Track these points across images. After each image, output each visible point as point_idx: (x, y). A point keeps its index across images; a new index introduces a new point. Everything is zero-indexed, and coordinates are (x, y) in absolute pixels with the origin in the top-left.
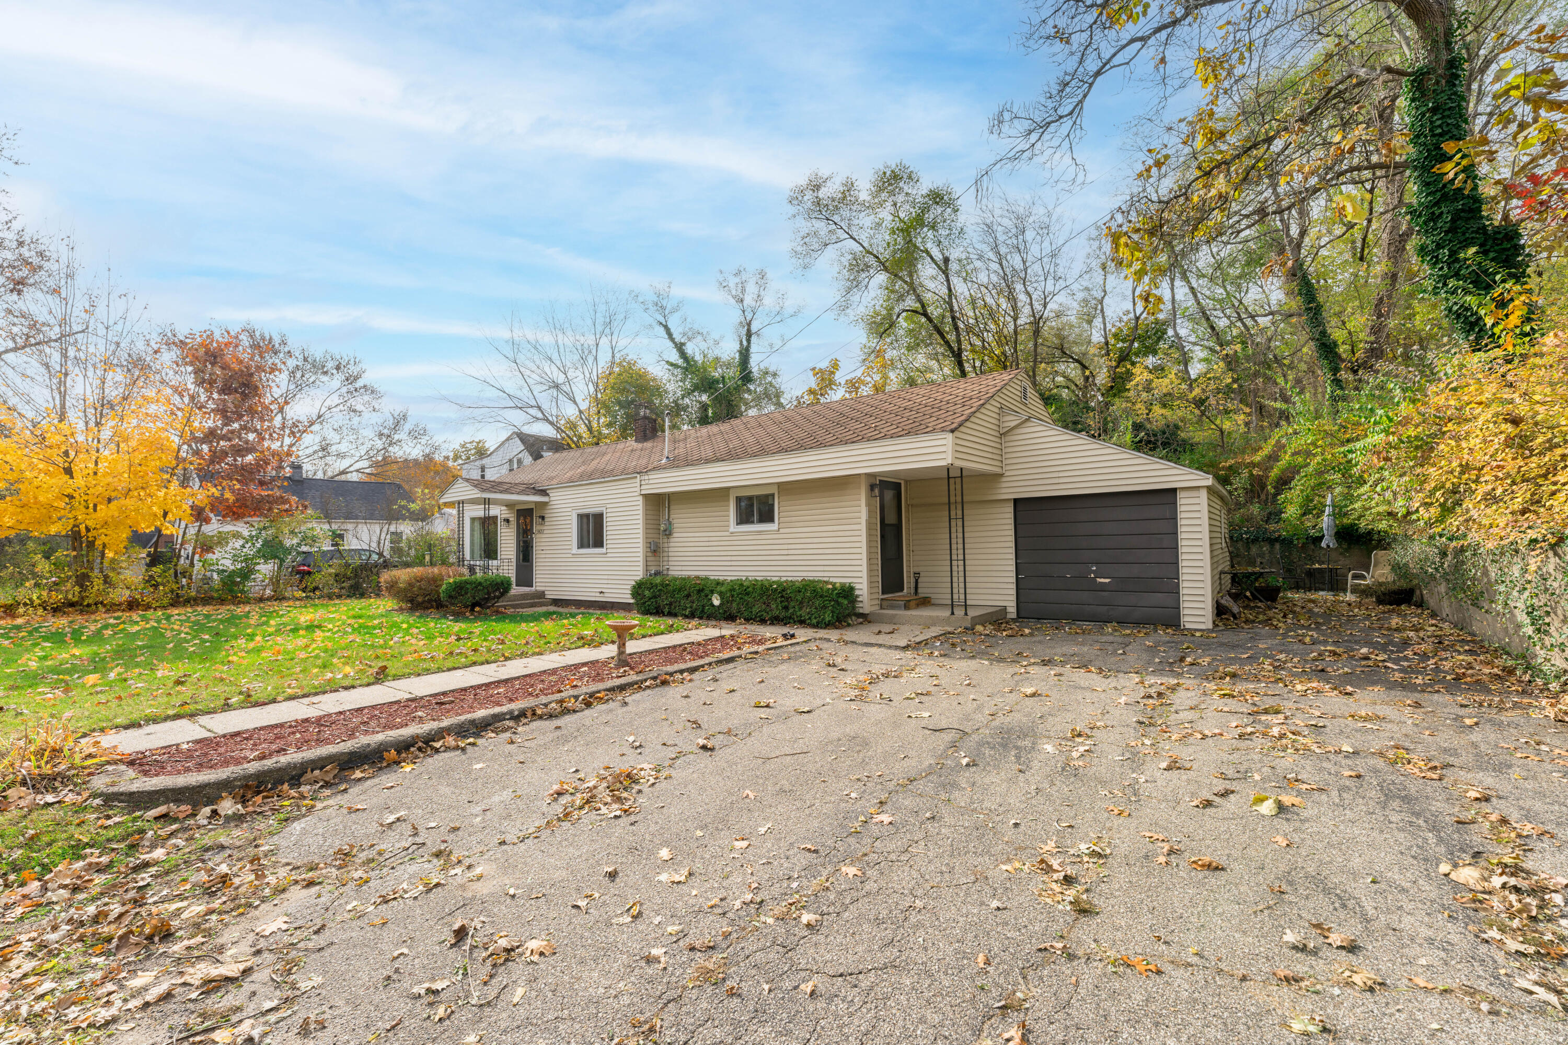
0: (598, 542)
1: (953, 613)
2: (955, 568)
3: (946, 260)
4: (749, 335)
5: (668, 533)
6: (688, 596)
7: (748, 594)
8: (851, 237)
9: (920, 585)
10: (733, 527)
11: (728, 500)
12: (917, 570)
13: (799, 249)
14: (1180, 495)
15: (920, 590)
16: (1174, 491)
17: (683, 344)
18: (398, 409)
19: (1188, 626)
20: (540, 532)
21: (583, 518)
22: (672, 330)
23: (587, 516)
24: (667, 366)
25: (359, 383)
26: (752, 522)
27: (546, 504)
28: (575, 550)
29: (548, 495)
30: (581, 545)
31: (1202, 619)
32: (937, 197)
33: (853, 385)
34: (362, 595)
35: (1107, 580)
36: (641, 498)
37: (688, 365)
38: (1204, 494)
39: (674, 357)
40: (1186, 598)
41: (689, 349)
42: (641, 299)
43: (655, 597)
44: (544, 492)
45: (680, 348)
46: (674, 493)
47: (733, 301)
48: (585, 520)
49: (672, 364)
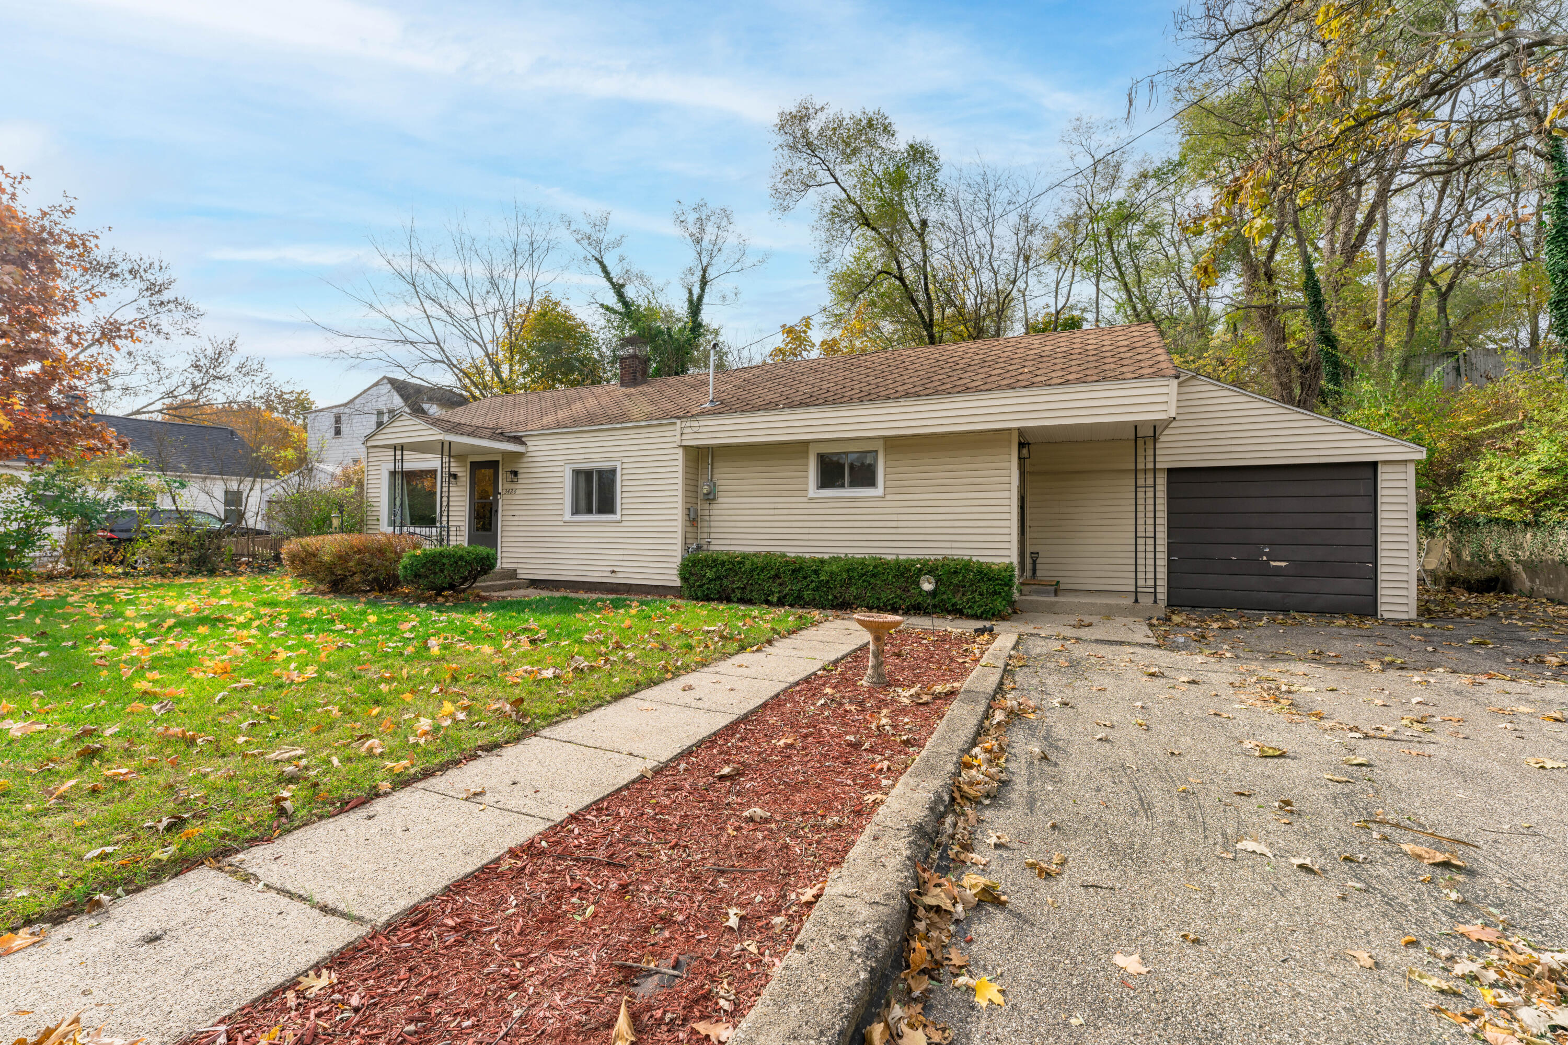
0: (607, 505)
1: (1136, 601)
2: (1141, 548)
3: (924, 223)
4: (704, 282)
5: (710, 498)
6: (777, 576)
7: (874, 575)
8: (837, 182)
9: (1038, 567)
10: (812, 490)
11: (807, 458)
12: (1035, 549)
13: (780, 186)
14: (1380, 469)
15: (1038, 573)
16: (1375, 465)
17: (623, 286)
18: (223, 337)
19: (1386, 616)
20: (508, 492)
21: (583, 477)
22: (609, 268)
23: (588, 474)
24: (601, 310)
25: (166, 295)
26: (843, 486)
27: (520, 455)
28: (568, 516)
29: (524, 443)
30: (576, 511)
31: (1405, 608)
32: (918, 153)
33: (830, 347)
34: (212, 572)
35: (1283, 564)
36: (680, 451)
37: (628, 310)
38: (1411, 469)
39: (611, 299)
40: (1385, 584)
41: (630, 292)
42: (573, 227)
43: (719, 578)
44: (518, 440)
45: (618, 289)
46: (720, 447)
47: (689, 240)
48: (582, 479)
49: (608, 309)
